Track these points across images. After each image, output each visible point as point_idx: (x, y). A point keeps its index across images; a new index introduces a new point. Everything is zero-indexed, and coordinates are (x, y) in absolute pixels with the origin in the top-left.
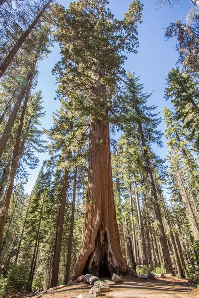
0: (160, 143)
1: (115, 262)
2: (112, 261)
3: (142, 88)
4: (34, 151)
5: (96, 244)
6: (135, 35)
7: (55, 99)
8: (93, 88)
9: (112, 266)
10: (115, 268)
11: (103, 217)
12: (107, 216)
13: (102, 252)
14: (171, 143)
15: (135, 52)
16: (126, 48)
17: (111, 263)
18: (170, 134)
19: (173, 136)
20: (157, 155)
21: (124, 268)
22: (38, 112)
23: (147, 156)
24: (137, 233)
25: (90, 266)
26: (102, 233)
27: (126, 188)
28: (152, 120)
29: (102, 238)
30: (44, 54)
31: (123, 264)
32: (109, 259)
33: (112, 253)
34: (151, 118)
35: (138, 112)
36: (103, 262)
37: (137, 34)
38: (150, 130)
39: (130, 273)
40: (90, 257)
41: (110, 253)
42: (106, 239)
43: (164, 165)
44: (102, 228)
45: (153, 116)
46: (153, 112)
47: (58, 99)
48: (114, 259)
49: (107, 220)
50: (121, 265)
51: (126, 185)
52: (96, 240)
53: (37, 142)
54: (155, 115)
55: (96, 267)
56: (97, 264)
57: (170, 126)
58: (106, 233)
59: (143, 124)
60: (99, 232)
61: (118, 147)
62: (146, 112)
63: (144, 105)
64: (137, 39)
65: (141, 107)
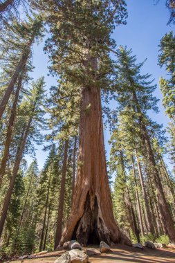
0: (156, 109)
1: (106, 228)
2: (102, 227)
3: (135, 60)
4: (40, 128)
5: (85, 208)
6: (123, 6)
7: (48, 75)
8: (83, 61)
9: (101, 233)
10: (104, 235)
11: (93, 182)
12: (97, 180)
13: (91, 217)
14: (169, 111)
15: (125, 23)
16: (116, 22)
17: (101, 229)
18: (167, 103)
19: (171, 104)
20: (153, 120)
21: (116, 235)
22: (42, 95)
23: (143, 122)
24: (142, 202)
25: (78, 232)
26: (92, 197)
27: (128, 160)
28: (146, 88)
29: (92, 203)
30: (39, 39)
31: (114, 231)
32: (99, 226)
33: (102, 219)
34: (145, 86)
35: (132, 81)
36: (92, 229)
37: (126, 5)
38: (145, 98)
39: (124, 241)
40: (78, 222)
41: (100, 219)
42: (96, 205)
43: (162, 129)
44: (92, 192)
45: (147, 83)
46: (147, 80)
47: (51, 75)
48: (104, 225)
49: (97, 184)
50: (112, 232)
51: (129, 157)
52: (85, 205)
53: (41, 121)
54: (149, 83)
55: (84, 233)
56: (85, 230)
57: (167, 95)
58: (96, 197)
59: (137, 93)
60: (88, 196)
61: (112, 115)
62: (140, 81)
63: (137, 75)
64: (125, 10)
65: (134, 77)
